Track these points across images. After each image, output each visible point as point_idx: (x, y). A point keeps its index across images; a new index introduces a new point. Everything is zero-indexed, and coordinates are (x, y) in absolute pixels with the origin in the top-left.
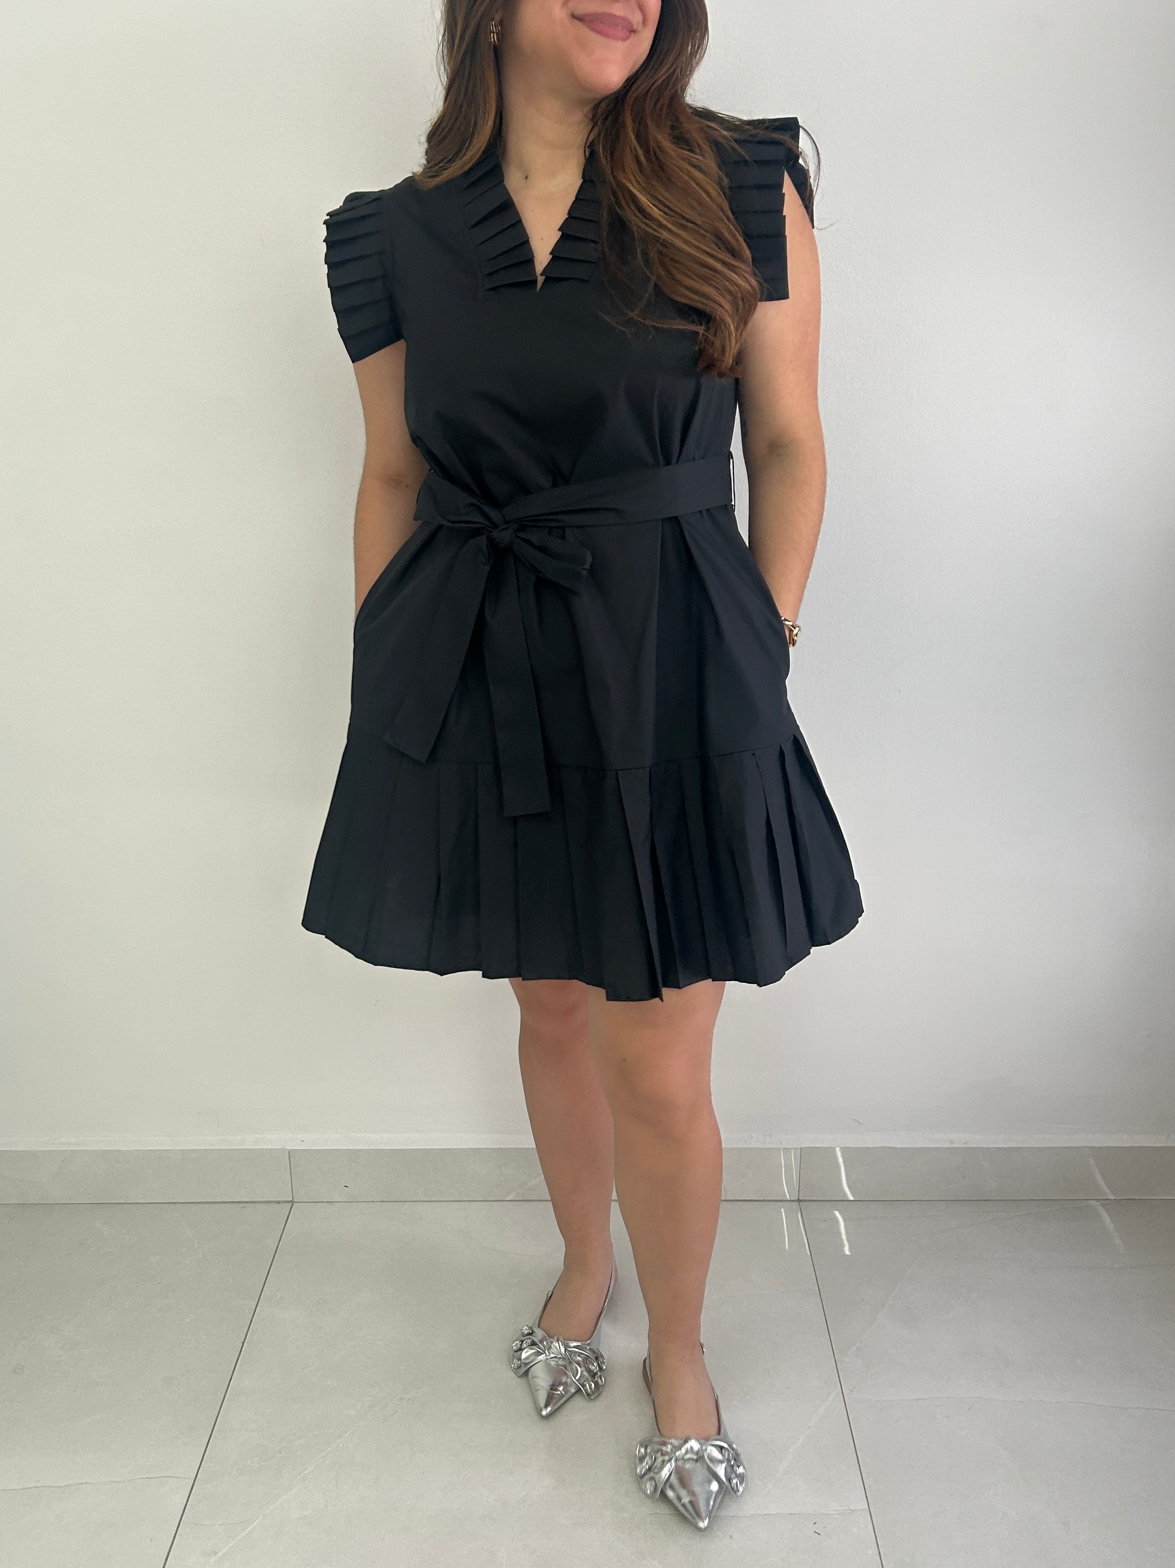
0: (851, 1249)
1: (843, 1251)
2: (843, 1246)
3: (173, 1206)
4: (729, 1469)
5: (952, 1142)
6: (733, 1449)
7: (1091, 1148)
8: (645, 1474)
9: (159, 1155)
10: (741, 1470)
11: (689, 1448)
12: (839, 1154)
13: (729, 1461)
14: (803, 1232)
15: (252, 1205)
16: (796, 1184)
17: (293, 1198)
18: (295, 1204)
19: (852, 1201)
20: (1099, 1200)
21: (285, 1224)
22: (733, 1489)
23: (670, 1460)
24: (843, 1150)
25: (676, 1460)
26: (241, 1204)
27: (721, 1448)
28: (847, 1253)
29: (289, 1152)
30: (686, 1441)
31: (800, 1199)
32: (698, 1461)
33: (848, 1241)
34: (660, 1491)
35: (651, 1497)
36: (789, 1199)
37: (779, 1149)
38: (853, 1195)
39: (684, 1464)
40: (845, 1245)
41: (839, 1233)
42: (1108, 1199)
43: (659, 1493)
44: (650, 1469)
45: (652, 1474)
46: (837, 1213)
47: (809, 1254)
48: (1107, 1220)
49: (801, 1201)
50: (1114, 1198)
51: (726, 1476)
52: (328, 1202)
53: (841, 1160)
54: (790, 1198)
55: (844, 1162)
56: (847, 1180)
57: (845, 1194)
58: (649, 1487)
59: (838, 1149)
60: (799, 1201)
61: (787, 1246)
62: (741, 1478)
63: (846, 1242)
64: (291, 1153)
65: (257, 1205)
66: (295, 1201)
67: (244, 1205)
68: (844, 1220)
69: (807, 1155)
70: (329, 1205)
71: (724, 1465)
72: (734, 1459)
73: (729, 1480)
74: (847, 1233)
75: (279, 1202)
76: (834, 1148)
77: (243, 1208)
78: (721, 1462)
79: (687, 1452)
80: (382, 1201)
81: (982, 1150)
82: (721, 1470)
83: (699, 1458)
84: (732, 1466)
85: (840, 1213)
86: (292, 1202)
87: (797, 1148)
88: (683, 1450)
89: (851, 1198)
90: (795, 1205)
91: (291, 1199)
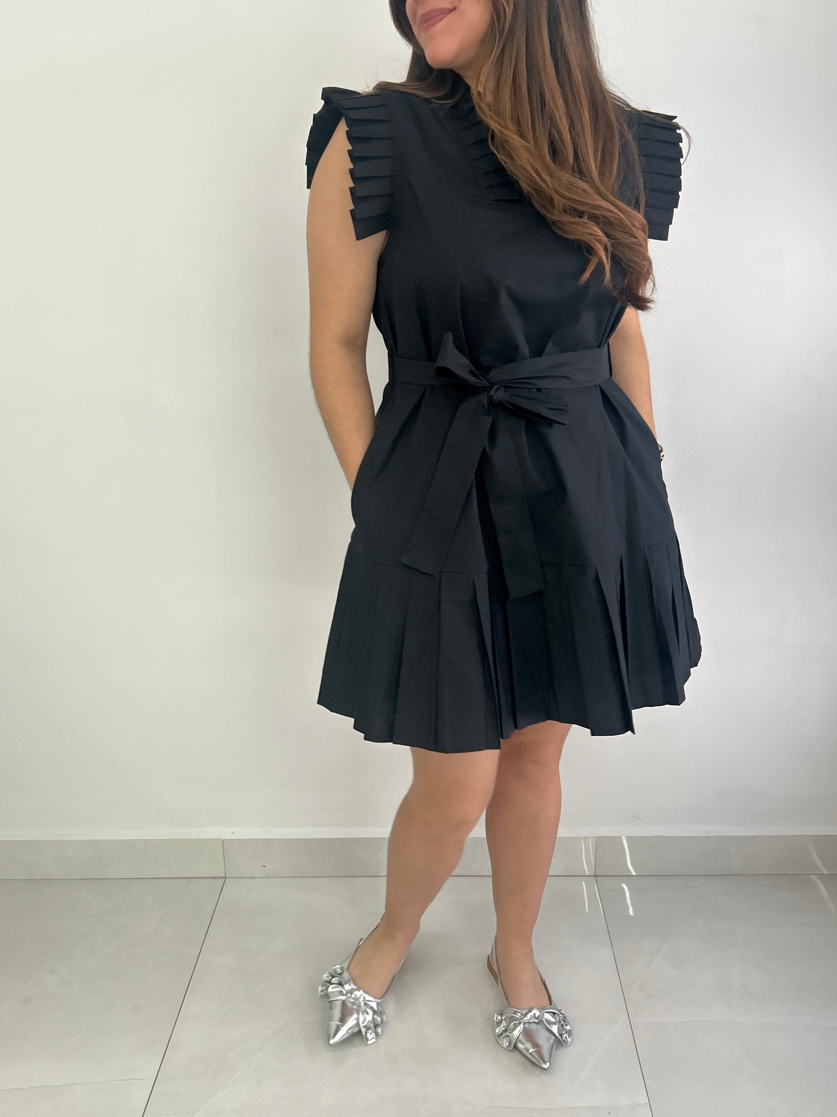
0: (634, 911)
1: (628, 912)
2: (628, 909)
3: (139, 881)
4: (561, 1028)
5: (707, 832)
6: (562, 1014)
7: (810, 836)
8: (501, 1034)
9: (129, 844)
10: (568, 1027)
11: (532, 1015)
12: (625, 841)
13: (560, 1022)
14: (599, 899)
15: (196, 880)
16: (593, 864)
17: (226, 875)
18: (227, 879)
19: (634, 876)
20: (816, 874)
21: (220, 894)
22: (564, 1041)
23: (520, 1023)
24: (628, 838)
25: (524, 1023)
26: (188, 879)
27: (554, 1014)
28: (632, 914)
29: (223, 841)
30: (530, 1011)
31: (596, 874)
32: (539, 1024)
33: (632, 905)
34: (513, 1045)
35: (507, 1049)
36: (587, 874)
37: (580, 838)
38: (635, 871)
39: (529, 1026)
40: (630, 908)
41: (626, 899)
42: (823, 874)
43: (512, 1047)
44: (505, 1031)
45: (507, 1034)
46: (624, 886)
47: (603, 915)
48: (823, 890)
49: (598, 876)
50: (828, 873)
51: (559, 1034)
52: (251, 878)
53: (626, 846)
54: (589, 874)
55: (629, 847)
56: (631, 860)
57: (629, 871)
58: (505, 1044)
59: (624, 838)
60: (595, 876)
61: (587, 910)
62: (570, 1033)
63: (630, 906)
64: (224, 842)
65: (200, 880)
66: (227, 877)
67: (191, 880)
68: (629, 890)
69: (601, 842)
70: (252, 879)
71: (557, 1026)
72: (563, 1021)
73: (561, 1035)
74: (631, 899)
75: (215, 878)
76: (620, 838)
77: (189, 882)
78: (555, 1023)
79: (531, 1018)
80: (291, 877)
81: (730, 837)
82: (555, 1029)
83: (540, 1022)
84: (562, 1026)
85: (626, 885)
86: (225, 878)
87: (593, 837)
88: (529, 1016)
89: (634, 874)
90: (593, 879)
91: (223, 876)
